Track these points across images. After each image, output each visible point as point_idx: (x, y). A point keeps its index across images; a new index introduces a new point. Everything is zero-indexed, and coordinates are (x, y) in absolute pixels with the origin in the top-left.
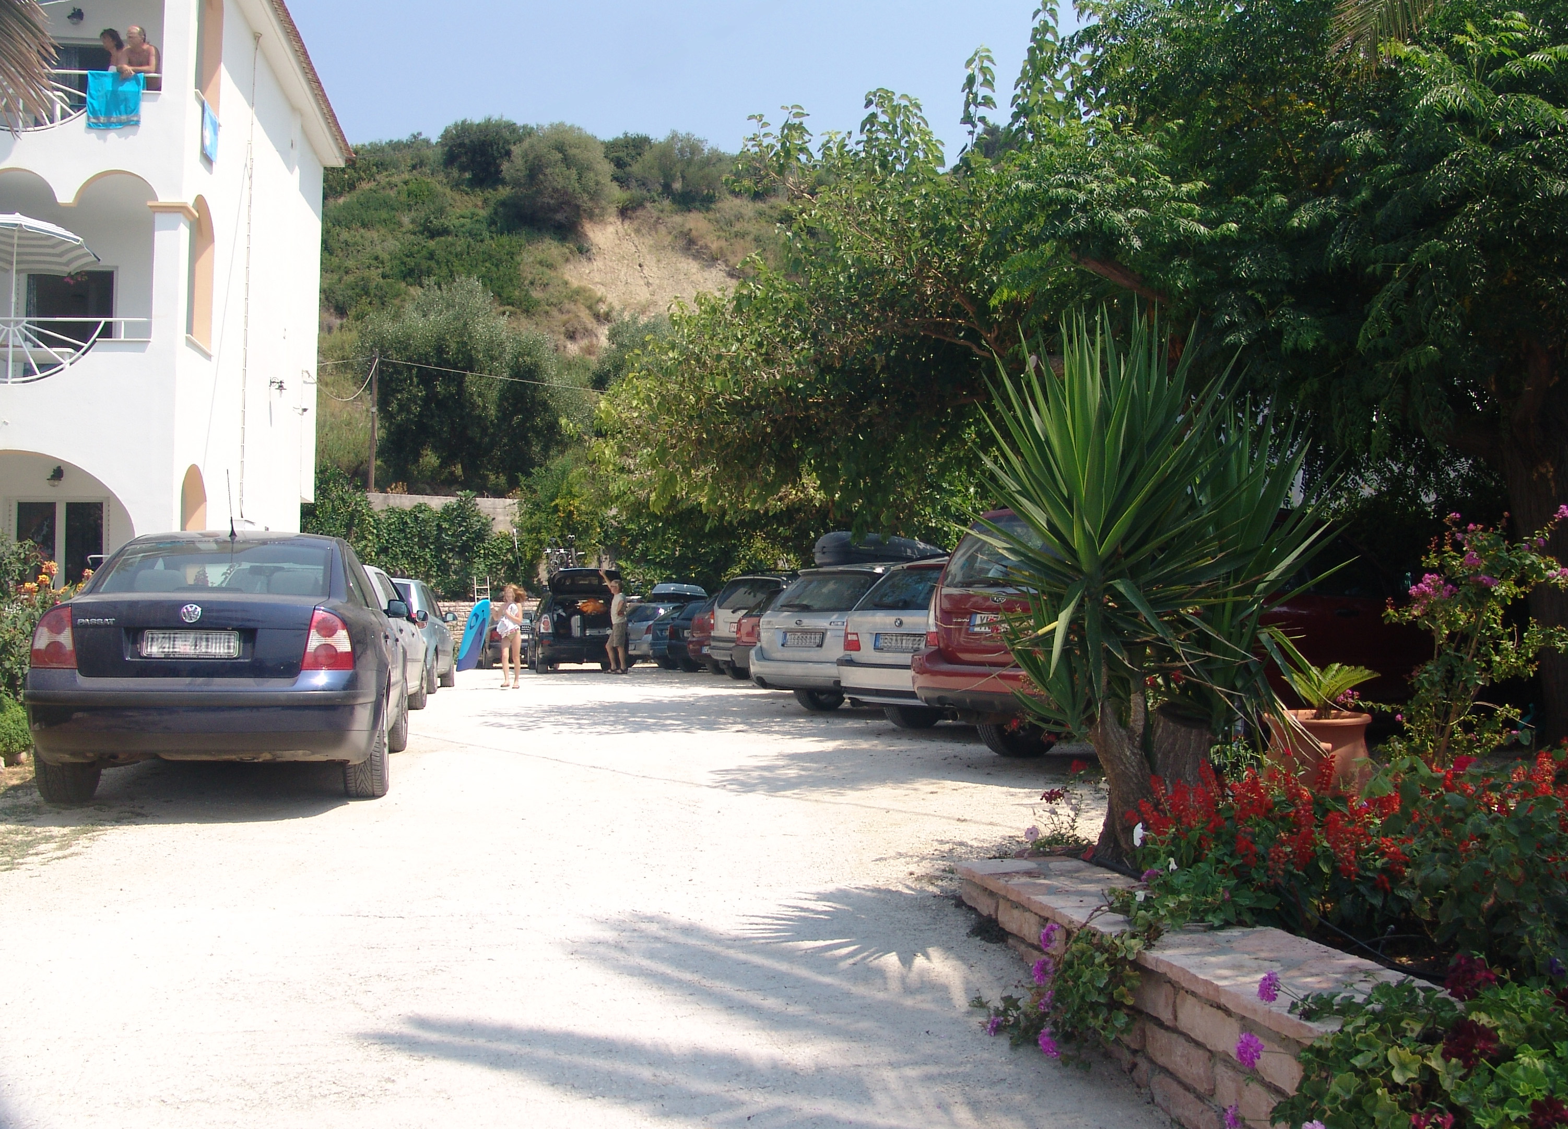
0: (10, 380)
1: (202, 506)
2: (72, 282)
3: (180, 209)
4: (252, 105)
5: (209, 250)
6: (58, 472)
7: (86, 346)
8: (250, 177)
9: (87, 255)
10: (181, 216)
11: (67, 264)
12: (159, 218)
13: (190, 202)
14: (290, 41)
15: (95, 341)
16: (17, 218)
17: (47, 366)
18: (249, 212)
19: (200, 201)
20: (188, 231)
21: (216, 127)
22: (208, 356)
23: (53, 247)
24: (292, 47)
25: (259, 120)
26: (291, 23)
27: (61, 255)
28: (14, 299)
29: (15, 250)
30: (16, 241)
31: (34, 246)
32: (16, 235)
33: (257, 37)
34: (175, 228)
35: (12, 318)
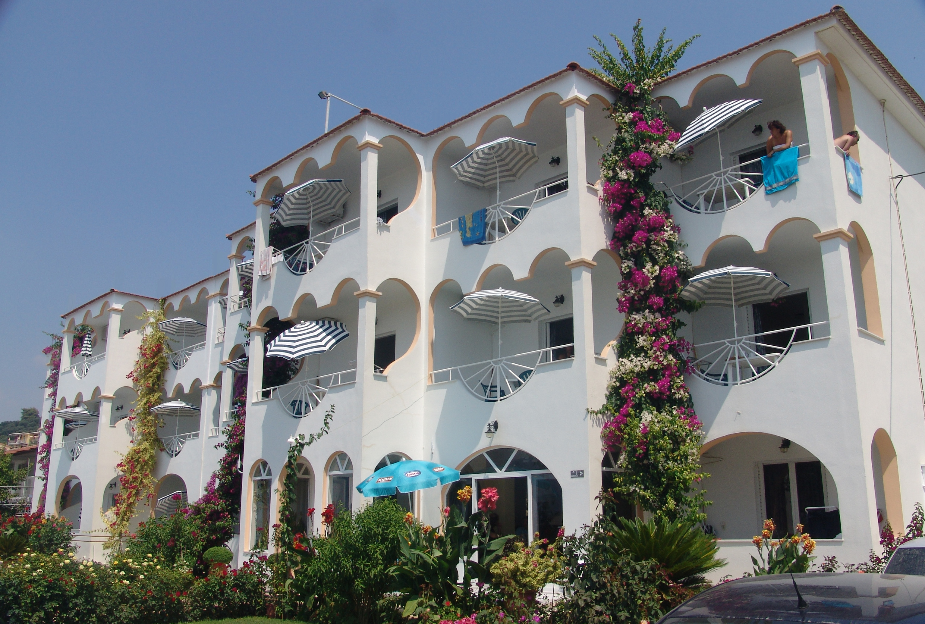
0: (739, 382)
1: (894, 460)
2: (776, 305)
3: (839, 234)
4: (888, 151)
5: (869, 261)
6: (786, 443)
7: (786, 349)
8: (896, 203)
9: (780, 284)
10: (839, 239)
11: (770, 293)
12: (824, 245)
13: (845, 227)
14: (908, 98)
15: (791, 345)
16: (731, 269)
17: (762, 368)
18: (900, 227)
19: (854, 226)
20: (847, 250)
21: (858, 171)
22: (882, 342)
23: (759, 283)
24: (912, 102)
25: (896, 160)
26: (906, 84)
27: (765, 288)
28: (735, 325)
29: (733, 291)
30: (732, 284)
31: (745, 286)
32: (732, 280)
33: (882, 103)
34: (836, 249)
35: (736, 338)
